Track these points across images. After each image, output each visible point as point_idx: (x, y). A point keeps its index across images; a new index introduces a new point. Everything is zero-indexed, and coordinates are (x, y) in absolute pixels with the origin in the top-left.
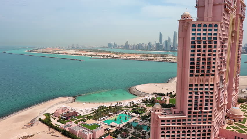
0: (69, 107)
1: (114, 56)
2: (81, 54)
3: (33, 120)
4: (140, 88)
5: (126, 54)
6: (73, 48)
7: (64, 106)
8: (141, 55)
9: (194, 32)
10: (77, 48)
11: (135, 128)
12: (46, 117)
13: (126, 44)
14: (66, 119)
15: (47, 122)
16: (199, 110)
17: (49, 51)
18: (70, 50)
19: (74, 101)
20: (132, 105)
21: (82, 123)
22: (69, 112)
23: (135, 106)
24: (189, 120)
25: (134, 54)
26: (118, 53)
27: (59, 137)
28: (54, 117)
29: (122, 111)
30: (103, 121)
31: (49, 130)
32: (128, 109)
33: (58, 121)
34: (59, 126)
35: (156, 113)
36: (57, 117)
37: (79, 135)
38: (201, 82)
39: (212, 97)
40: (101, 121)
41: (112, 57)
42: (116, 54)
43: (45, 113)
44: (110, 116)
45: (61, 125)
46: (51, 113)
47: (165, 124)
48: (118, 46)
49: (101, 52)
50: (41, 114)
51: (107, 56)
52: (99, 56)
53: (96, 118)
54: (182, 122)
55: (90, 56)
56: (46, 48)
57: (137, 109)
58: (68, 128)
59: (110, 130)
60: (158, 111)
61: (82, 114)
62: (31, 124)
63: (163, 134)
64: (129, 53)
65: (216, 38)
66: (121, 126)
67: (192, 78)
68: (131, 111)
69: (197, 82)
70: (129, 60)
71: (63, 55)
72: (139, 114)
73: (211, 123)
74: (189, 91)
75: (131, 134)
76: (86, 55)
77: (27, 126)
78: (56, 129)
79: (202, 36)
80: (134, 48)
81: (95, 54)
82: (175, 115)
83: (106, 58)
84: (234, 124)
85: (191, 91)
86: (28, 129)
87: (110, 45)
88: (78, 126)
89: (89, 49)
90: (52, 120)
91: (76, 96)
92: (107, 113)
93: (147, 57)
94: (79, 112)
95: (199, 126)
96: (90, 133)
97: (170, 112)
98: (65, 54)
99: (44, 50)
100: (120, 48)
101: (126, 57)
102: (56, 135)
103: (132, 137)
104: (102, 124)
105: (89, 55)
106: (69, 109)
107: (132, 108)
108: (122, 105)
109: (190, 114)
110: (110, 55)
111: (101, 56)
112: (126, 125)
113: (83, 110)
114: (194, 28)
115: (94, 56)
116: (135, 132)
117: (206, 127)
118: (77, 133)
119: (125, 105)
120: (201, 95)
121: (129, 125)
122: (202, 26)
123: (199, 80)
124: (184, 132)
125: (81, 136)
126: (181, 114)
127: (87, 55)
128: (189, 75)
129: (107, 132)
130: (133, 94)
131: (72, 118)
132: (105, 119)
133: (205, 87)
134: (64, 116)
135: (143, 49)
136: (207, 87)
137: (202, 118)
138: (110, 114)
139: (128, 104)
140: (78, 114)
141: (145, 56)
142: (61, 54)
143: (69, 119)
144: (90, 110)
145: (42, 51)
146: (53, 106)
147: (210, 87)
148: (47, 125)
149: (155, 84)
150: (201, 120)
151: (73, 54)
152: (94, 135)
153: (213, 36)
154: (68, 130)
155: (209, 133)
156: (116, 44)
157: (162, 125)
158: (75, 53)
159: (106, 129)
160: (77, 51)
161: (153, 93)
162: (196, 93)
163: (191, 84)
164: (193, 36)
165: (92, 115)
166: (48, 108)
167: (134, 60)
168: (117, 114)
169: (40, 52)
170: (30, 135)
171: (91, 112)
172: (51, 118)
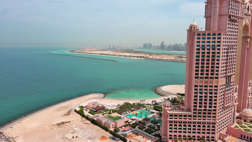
0: (99, 102)
1: (147, 57)
2: (116, 55)
3: (70, 110)
4: (165, 88)
5: (160, 54)
6: (109, 48)
7: (95, 101)
8: (175, 56)
9: (199, 40)
10: (113, 48)
11: (152, 122)
12: (80, 109)
13: (161, 44)
14: (95, 112)
15: (80, 113)
16: (203, 108)
17: (87, 51)
18: (106, 50)
19: (104, 98)
20: (154, 103)
21: (108, 116)
22: (98, 106)
23: (156, 104)
24: (194, 116)
25: (168, 54)
26: (152, 53)
27: (89, 124)
28: (86, 109)
29: (144, 107)
30: (125, 115)
31: (82, 119)
32: (149, 106)
33: (89, 113)
34: (89, 116)
35: (165, 108)
36: (89, 109)
37: (104, 124)
38: (205, 83)
39: (216, 97)
40: (124, 115)
41: (145, 58)
42: (149, 55)
43: (80, 105)
44: (132, 111)
45: (91, 116)
46: (84, 106)
47: (173, 118)
48: (154, 46)
49: (136, 53)
50: (76, 106)
51: (141, 57)
52: (133, 56)
53: (120, 112)
54: (188, 117)
55: (125, 57)
56: (85, 48)
57: (158, 107)
58: (96, 118)
59: (130, 122)
60: (168, 107)
61: (109, 108)
62: (69, 113)
63: (171, 127)
64: (164, 54)
65: (219, 46)
66: (141, 119)
67: (197, 79)
68: (152, 108)
69: (202, 83)
70: (162, 60)
71: (100, 55)
72: (159, 111)
73: (215, 120)
74: (194, 91)
75: (148, 126)
76: (120, 56)
77: (66, 115)
78: (87, 118)
79: (206, 44)
80: (170, 48)
81: (129, 55)
82: (183, 111)
83: (139, 59)
84: (243, 124)
85: (196, 91)
86: (66, 117)
87: (145, 46)
88: (104, 117)
89: (125, 50)
90: (84, 111)
91: (106, 94)
92: (130, 109)
93: (182, 58)
94: (107, 107)
95: (204, 122)
96: (113, 123)
97: (179, 109)
98: (101, 54)
99: (83, 50)
100: (155, 49)
101: (159, 58)
102: (87, 123)
103: (148, 129)
104: (124, 117)
105: (123, 56)
106: (99, 104)
107: (153, 106)
108: (145, 102)
109: (195, 111)
110: (144, 56)
111: (135, 57)
112: (144, 119)
113: (111, 105)
114: (199, 37)
115: (128, 57)
116: (152, 125)
117: (210, 123)
118: (102, 122)
119: (148, 103)
120: (206, 95)
121: (147, 119)
122: (206, 35)
123: (204, 82)
124: (190, 126)
125: (106, 125)
126: (188, 110)
127: (122, 56)
128: (194, 77)
129: (127, 123)
130: (158, 94)
131: (101, 111)
132: (128, 114)
133: (209, 88)
134: (94, 109)
135: (179, 49)
136: (211, 88)
137: (207, 115)
138: (133, 109)
139: (150, 102)
140: (106, 108)
141: (179, 57)
142: (98, 55)
143: (98, 112)
144: (116, 105)
145: (81, 52)
146: (87, 100)
147: (214, 88)
148: (81, 115)
149: (182, 86)
150: (205, 117)
151: (108, 55)
152: (116, 125)
153: (216, 44)
154: (96, 120)
155: (213, 128)
156: (152, 45)
157: (170, 118)
158: (111, 53)
159: (127, 121)
160: (113, 52)
161: (176, 93)
162: (201, 93)
163: (196, 84)
164: (198, 44)
165: (117, 109)
166: (82, 102)
167: (167, 61)
168: (140, 110)
169: (79, 53)
170: (67, 122)
171: (117, 107)
172: (84, 110)
